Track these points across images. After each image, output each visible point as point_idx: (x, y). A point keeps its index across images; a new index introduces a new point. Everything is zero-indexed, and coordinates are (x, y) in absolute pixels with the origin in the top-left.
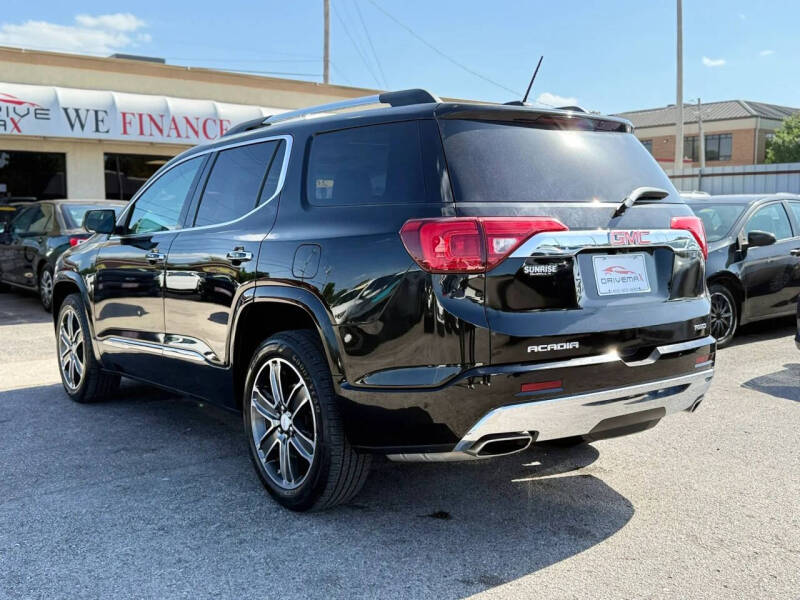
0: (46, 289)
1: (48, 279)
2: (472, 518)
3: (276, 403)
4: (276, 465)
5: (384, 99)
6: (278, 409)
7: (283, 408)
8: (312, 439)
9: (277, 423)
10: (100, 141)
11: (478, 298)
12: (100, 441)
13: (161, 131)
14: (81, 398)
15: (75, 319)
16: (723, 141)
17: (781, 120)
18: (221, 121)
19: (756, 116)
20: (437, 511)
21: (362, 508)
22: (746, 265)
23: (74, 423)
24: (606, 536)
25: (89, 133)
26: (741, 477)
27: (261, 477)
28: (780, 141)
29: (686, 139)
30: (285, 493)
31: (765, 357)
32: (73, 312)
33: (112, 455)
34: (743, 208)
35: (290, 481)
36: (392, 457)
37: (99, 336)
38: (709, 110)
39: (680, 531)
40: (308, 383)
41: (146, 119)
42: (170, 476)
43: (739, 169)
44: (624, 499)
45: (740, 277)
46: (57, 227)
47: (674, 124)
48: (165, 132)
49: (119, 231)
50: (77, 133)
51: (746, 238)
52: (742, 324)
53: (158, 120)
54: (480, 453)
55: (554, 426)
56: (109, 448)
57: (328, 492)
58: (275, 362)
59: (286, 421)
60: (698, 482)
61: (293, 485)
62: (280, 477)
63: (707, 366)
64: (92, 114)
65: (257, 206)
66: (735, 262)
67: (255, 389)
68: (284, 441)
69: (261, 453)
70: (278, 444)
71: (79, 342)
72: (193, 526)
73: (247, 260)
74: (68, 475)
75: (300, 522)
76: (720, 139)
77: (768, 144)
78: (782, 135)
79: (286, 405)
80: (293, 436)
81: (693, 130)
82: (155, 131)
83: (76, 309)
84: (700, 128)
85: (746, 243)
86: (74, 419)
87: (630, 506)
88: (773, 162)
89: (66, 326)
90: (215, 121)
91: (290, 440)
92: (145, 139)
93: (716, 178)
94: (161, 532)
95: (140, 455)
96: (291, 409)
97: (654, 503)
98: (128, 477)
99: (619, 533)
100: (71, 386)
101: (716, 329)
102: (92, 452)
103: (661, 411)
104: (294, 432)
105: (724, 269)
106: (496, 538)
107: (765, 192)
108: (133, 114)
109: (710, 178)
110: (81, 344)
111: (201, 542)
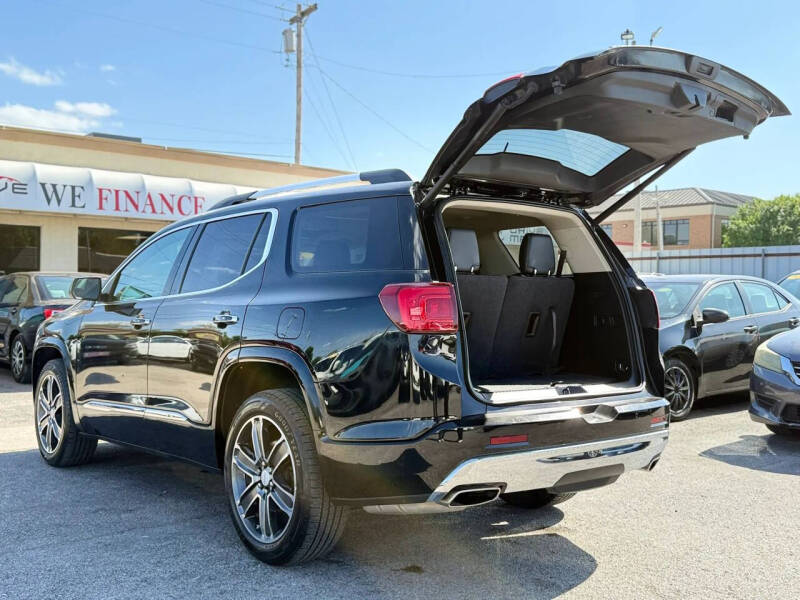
0: (18, 359)
1: (20, 349)
2: (444, 571)
3: (257, 459)
4: (256, 521)
5: (363, 177)
6: (259, 465)
7: (263, 463)
8: (292, 493)
9: (257, 479)
10: (75, 215)
11: (451, 355)
12: (79, 502)
13: (136, 207)
14: (57, 462)
15: (55, 384)
16: (680, 227)
17: (736, 207)
18: (196, 198)
19: (713, 203)
20: (409, 565)
21: (338, 562)
22: (702, 341)
23: (51, 485)
24: (570, 587)
25: (65, 208)
26: (697, 535)
27: (239, 532)
28: (734, 227)
29: (645, 224)
30: (264, 547)
31: (722, 429)
32: (54, 377)
33: (92, 515)
34: (697, 286)
35: (269, 535)
36: (369, 509)
37: (79, 399)
38: (667, 197)
39: (640, 583)
40: (289, 438)
41: (122, 195)
42: (149, 534)
43: (695, 252)
44: (587, 554)
45: (696, 353)
46: (31, 298)
47: (633, 210)
48: (141, 208)
49: (104, 298)
50: (54, 207)
51: (701, 315)
52: (699, 397)
53: (134, 196)
54: (452, 504)
55: (520, 480)
56: (88, 508)
57: (307, 544)
58: (257, 420)
59: (267, 476)
60: (657, 540)
61: (272, 539)
62: (259, 532)
63: (661, 427)
64: (69, 189)
65: (243, 273)
66: (691, 338)
67: (237, 446)
68: (264, 496)
69: (240, 508)
70: (258, 499)
71: (58, 407)
72: (175, 579)
73: (232, 323)
74: (48, 532)
75: (279, 575)
76: (677, 224)
77: (724, 230)
78: (736, 222)
79: (267, 461)
80: (273, 491)
81: (651, 215)
82: (131, 206)
83: (56, 374)
84: (658, 214)
85: (701, 320)
86: (52, 482)
87: (593, 561)
88: (729, 246)
89: (45, 391)
90: (189, 198)
91: (270, 494)
92: (121, 214)
93: (674, 261)
94: (143, 584)
95: (119, 515)
96: (271, 464)
97: (615, 558)
98: (107, 534)
99: (583, 585)
100: (48, 450)
101: (674, 402)
102: (71, 512)
103: (620, 467)
104: (274, 486)
105: (680, 344)
106: (466, 589)
107: (721, 273)
108: (109, 190)
109: (668, 261)
110: (60, 408)
111: (183, 593)
